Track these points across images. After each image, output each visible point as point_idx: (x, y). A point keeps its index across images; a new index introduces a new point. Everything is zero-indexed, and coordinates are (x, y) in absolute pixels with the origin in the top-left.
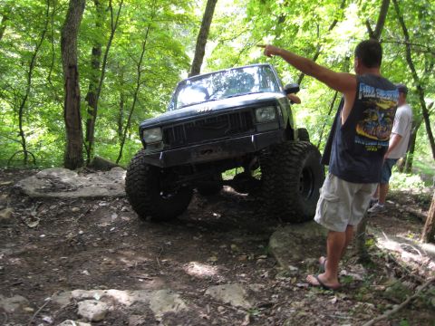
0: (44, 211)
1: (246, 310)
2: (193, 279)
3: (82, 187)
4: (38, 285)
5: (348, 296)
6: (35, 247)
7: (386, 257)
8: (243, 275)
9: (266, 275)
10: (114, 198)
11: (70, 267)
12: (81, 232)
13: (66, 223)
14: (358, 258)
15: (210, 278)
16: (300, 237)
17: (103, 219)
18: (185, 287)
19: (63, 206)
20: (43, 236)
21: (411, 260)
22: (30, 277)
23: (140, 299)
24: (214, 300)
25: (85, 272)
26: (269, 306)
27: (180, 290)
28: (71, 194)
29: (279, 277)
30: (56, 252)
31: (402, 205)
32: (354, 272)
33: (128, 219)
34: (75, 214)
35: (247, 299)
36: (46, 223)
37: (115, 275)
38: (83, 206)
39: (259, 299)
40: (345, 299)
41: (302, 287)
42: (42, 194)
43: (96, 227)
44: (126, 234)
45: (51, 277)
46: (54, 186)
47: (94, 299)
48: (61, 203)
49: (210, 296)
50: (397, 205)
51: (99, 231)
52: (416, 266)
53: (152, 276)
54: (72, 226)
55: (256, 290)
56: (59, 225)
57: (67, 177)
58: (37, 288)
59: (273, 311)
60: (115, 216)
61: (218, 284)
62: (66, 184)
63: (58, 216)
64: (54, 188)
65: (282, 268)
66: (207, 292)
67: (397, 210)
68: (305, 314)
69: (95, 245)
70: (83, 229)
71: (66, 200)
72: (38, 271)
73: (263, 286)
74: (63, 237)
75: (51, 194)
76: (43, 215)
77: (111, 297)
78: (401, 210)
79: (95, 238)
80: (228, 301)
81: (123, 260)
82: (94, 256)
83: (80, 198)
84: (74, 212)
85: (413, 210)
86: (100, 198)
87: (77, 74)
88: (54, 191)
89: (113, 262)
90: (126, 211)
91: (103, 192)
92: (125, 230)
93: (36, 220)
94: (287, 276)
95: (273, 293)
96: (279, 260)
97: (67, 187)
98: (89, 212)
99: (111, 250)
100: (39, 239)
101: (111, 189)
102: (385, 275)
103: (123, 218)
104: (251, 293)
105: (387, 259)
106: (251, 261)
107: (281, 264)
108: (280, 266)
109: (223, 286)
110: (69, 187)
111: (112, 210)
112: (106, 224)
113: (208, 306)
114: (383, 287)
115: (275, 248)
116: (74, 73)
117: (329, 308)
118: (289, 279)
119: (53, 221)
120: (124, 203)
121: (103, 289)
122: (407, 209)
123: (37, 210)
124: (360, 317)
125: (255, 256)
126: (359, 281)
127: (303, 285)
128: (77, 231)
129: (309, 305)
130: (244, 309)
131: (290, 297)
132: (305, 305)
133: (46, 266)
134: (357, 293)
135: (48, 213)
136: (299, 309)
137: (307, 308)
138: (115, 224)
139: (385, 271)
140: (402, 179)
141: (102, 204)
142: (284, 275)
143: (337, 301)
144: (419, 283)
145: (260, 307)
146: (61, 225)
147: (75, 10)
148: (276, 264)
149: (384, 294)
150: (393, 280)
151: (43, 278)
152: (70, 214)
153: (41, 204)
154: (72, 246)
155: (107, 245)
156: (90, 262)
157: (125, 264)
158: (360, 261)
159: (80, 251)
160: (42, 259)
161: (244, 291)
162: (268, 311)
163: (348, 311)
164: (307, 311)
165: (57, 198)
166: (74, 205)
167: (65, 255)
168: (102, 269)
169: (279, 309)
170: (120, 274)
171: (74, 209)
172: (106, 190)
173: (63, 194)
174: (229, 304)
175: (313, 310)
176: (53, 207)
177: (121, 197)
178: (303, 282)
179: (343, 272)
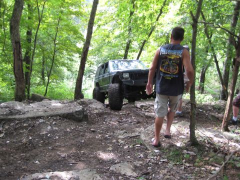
0: (7, 127)
1: (135, 178)
2: (101, 161)
3: (28, 111)
4: (10, 172)
5: (190, 165)
6: (4, 149)
7: (206, 141)
8: (129, 157)
9: (142, 155)
10: (48, 117)
11: (27, 160)
12: (30, 138)
13: (21, 133)
14: (191, 143)
15: (110, 160)
17: (42, 130)
18: (97, 166)
19: (18, 123)
20: (8, 142)
21: (219, 142)
22: (4, 168)
23: (73, 176)
24: (116, 173)
25: (37, 162)
26: (147, 174)
27: (95, 168)
28: (22, 116)
29: (150, 157)
30: (18, 151)
31: (206, 111)
32: (191, 151)
33: (57, 128)
34: (26, 128)
35: (134, 171)
36: (9, 134)
37: (55, 162)
38: (30, 122)
39: (141, 170)
40: (189, 167)
41: (164, 162)
42: (5, 117)
43: (39, 135)
44: (57, 138)
45: (17, 167)
46: (11, 112)
47: (46, 178)
48: (17, 122)
49: (113, 171)
50: (204, 112)
51: (41, 137)
52: (222, 145)
53: (77, 161)
54: (25, 134)
55: (138, 165)
56: (17, 135)
57: (19, 106)
58: (9, 174)
59: (151, 177)
60: (49, 128)
61: (116, 164)
62: (18, 110)
63: (15, 129)
64: (11, 113)
65: (150, 152)
66: (111, 169)
67: (205, 114)
68: (168, 177)
69: (40, 145)
70: (31, 136)
71: (19, 120)
72: (8, 164)
73: (142, 163)
74: (21, 142)
75: (10, 117)
76: (6, 129)
77: (56, 176)
78: (207, 114)
79: (39, 141)
80: (123, 173)
81: (58, 153)
82: (41, 152)
83: (27, 118)
84: (25, 127)
85: (213, 114)
86: (40, 117)
87: (20, 46)
88: (12, 115)
89: (53, 155)
90: (55, 124)
91: (41, 114)
92: (56, 135)
93: (2, 132)
94: (154, 156)
95: (148, 166)
96: (148, 147)
97: (19, 112)
98: (34, 126)
99: (50, 148)
100: (6, 144)
101: (45, 112)
102: (207, 151)
103: (54, 128)
104: (136, 167)
105: (207, 142)
106: (131, 148)
107: (149, 149)
108: (149, 150)
109: (119, 165)
110: (20, 112)
111: (47, 124)
112: (44, 133)
113: (113, 177)
114: (208, 158)
115: (145, 140)
116: (18, 46)
117: (181, 172)
118: (155, 157)
119: (13, 133)
120: (54, 119)
121: (50, 172)
122: (210, 113)
123: (2, 127)
124: (199, 176)
125: (133, 146)
126: (194, 156)
127: (164, 160)
128: (28, 138)
129: (170, 172)
130: (134, 177)
131: (158, 168)
132: (168, 172)
133: (13, 160)
134: (195, 162)
135: (9, 128)
136: (165, 175)
137: (169, 174)
138: (50, 132)
139: (207, 149)
140: (203, 97)
141: (41, 121)
142: (153, 155)
143: (185, 168)
144: (226, 154)
145: (142, 175)
146: (18, 135)
147: (18, 10)
148: (147, 149)
149: (209, 162)
150: (212, 154)
151: (12, 168)
152: (23, 128)
153: (5, 123)
154: (26, 147)
155: (47, 144)
156: (39, 156)
157: (59, 155)
158: (193, 145)
159: (32, 150)
160: (10, 156)
161: (132, 166)
162: (147, 177)
163: (192, 173)
164: (169, 175)
165: (14, 119)
166: (24, 122)
167: (23, 152)
168: (47, 159)
169: (153, 175)
170: (58, 162)
171: (25, 125)
172: (43, 113)
173: (17, 117)
174: (125, 175)
175: (172, 175)
176: (12, 124)
177: (52, 116)
178: (163, 158)
179: (185, 151)
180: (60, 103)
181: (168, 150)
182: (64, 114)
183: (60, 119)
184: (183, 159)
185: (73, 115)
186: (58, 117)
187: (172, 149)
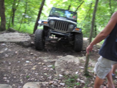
8: (42, 77)
9: (50, 77)
14: (84, 74)
16: (66, 62)
17: (2, 50)
32: (82, 80)
33: (11, 50)
41: (61, 85)
55: (44, 85)
60: (6, 49)
65: (57, 75)
73: (47, 83)
86: (3, 42)
91: (5, 40)
96: (56, 71)
101: (9, 39)
103: (9, 50)
106: (48, 70)
107: (57, 73)
108: (56, 74)
111: (6, 47)
112: (2, 52)
120: (11, 45)
139: (94, 79)
141: (4, 44)
142: (57, 78)
148: (55, 73)
158: (85, 75)
177: (11, 42)
178: (63, 82)
179: (79, 79)
180: (20, 35)
181: (67, 77)
182: (18, 42)
183: (15, 45)
184: (75, 86)
185: (23, 43)
186: (14, 44)
187: (70, 76)
